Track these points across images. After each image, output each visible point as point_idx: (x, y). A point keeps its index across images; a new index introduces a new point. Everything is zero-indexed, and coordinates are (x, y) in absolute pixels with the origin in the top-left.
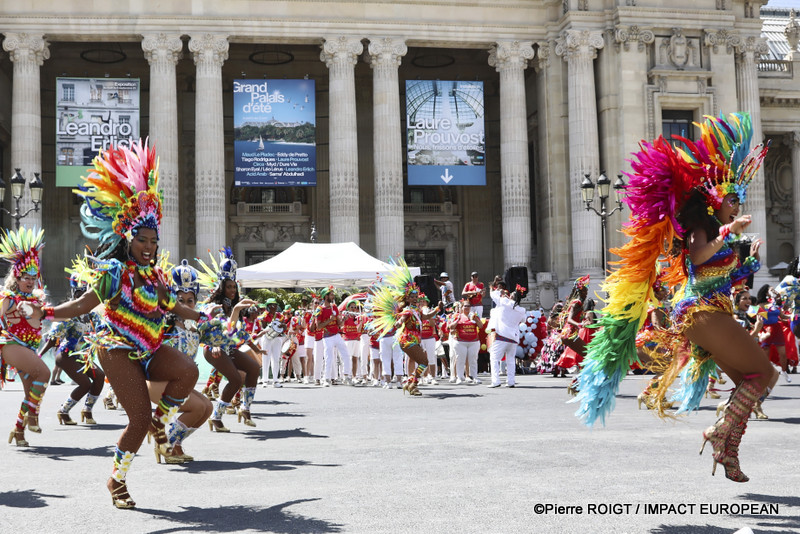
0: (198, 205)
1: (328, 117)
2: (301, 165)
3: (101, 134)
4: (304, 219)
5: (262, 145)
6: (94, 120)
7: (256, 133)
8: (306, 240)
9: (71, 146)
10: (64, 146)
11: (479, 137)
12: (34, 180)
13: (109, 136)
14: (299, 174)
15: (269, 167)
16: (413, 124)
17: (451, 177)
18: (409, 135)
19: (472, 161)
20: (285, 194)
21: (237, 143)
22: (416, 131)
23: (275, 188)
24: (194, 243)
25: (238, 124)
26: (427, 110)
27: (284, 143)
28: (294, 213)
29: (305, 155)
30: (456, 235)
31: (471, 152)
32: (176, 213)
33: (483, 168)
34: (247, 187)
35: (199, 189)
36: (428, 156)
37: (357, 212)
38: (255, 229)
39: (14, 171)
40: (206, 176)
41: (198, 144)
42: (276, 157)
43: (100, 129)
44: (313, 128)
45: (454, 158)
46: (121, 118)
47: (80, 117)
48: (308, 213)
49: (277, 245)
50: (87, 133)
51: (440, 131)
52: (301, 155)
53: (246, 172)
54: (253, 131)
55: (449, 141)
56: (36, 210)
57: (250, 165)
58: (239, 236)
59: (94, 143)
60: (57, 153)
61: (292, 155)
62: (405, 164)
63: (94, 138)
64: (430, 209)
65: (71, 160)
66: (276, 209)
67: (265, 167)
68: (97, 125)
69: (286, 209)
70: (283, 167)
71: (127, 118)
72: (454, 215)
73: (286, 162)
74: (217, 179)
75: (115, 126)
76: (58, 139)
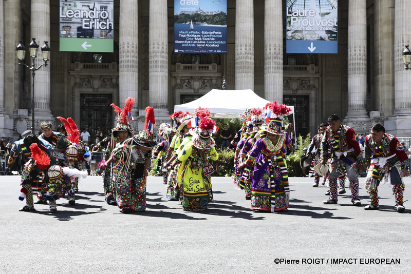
0: (150, 65)
1: (235, 8)
2: (217, 39)
3: (89, 18)
4: (218, 75)
5: (192, 26)
6: (84, 8)
7: (189, 18)
8: (220, 88)
9: (69, 25)
10: (65, 25)
11: (334, 22)
12: (44, 46)
13: (94, 19)
14: (216, 46)
15: (197, 40)
16: (290, 13)
17: (315, 48)
18: (288, 20)
19: (329, 37)
20: (206, 58)
21: (176, 25)
22: (292, 18)
23: (200, 55)
24: (148, 89)
25: (177, 12)
26: (300, 3)
27: (206, 25)
28: (212, 71)
29: (220, 33)
30: (317, 86)
31: (328, 32)
32: (136, 69)
33: (336, 43)
34: (182, 54)
35: (151, 55)
36: (300, 34)
37: (252, 70)
38: (187, 81)
39: (32, 40)
40: (156, 46)
41: (151, 25)
42: (201, 34)
43: (88, 14)
44: (225, 16)
45: (317, 35)
46: (101, 7)
47: (75, 6)
48: (221, 71)
49: (201, 91)
50: (79, 17)
51: (308, 17)
52: (217, 33)
53: (181, 44)
54: (186, 17)
55: (314, 25)
56: (46, 65)
57: (184, 39)
58: (176, 85)
59: (84, 23)
60: (60, 29)
61: (211, 33)
62: (285, 39)
63: (84, 20)
64: (300, 69)
65: (69, 34)
66: (201, 68)
67: (194, 40)
68: (87, 12)
69: (207, 68)
70: (205, 41)
71: (106, 8)
72: (316, 73)
73: (208, 37)
74: (163, 48)
75: (98, 13)
76: (61, 20)
